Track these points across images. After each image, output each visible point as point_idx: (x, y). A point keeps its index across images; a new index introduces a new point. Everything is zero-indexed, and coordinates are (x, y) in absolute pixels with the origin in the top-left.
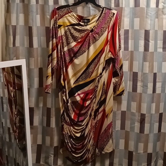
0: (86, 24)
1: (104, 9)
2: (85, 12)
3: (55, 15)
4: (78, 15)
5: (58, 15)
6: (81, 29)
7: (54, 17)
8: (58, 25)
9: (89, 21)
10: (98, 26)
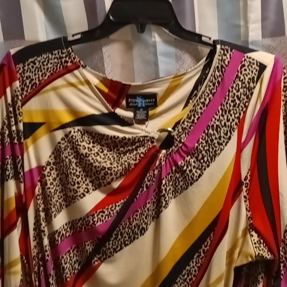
0: (141, 115)
1: (218, 47)
2: (138, 65)
3: (11, 85)
4: (105, 81)
5: (23, 83)
6: (121, 135)
7: (5, 93)
8: (24, 124)
9: (153, 101)
10: (193, 120)
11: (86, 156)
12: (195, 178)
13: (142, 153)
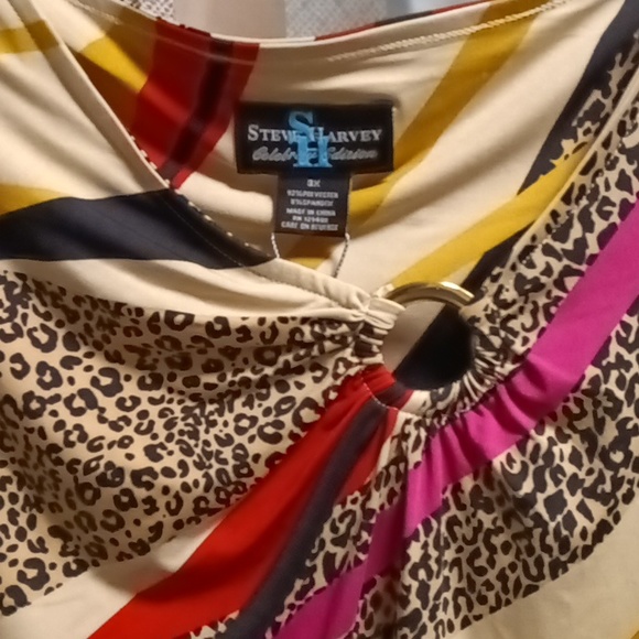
10: (581, 244)
11: (29, 408)
12: (576, 541)
13: (309, 403)
